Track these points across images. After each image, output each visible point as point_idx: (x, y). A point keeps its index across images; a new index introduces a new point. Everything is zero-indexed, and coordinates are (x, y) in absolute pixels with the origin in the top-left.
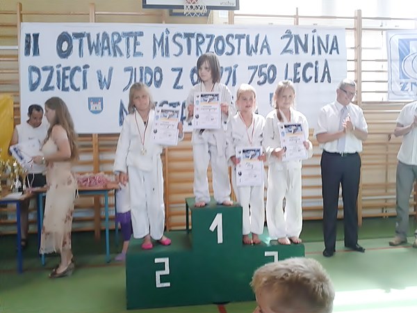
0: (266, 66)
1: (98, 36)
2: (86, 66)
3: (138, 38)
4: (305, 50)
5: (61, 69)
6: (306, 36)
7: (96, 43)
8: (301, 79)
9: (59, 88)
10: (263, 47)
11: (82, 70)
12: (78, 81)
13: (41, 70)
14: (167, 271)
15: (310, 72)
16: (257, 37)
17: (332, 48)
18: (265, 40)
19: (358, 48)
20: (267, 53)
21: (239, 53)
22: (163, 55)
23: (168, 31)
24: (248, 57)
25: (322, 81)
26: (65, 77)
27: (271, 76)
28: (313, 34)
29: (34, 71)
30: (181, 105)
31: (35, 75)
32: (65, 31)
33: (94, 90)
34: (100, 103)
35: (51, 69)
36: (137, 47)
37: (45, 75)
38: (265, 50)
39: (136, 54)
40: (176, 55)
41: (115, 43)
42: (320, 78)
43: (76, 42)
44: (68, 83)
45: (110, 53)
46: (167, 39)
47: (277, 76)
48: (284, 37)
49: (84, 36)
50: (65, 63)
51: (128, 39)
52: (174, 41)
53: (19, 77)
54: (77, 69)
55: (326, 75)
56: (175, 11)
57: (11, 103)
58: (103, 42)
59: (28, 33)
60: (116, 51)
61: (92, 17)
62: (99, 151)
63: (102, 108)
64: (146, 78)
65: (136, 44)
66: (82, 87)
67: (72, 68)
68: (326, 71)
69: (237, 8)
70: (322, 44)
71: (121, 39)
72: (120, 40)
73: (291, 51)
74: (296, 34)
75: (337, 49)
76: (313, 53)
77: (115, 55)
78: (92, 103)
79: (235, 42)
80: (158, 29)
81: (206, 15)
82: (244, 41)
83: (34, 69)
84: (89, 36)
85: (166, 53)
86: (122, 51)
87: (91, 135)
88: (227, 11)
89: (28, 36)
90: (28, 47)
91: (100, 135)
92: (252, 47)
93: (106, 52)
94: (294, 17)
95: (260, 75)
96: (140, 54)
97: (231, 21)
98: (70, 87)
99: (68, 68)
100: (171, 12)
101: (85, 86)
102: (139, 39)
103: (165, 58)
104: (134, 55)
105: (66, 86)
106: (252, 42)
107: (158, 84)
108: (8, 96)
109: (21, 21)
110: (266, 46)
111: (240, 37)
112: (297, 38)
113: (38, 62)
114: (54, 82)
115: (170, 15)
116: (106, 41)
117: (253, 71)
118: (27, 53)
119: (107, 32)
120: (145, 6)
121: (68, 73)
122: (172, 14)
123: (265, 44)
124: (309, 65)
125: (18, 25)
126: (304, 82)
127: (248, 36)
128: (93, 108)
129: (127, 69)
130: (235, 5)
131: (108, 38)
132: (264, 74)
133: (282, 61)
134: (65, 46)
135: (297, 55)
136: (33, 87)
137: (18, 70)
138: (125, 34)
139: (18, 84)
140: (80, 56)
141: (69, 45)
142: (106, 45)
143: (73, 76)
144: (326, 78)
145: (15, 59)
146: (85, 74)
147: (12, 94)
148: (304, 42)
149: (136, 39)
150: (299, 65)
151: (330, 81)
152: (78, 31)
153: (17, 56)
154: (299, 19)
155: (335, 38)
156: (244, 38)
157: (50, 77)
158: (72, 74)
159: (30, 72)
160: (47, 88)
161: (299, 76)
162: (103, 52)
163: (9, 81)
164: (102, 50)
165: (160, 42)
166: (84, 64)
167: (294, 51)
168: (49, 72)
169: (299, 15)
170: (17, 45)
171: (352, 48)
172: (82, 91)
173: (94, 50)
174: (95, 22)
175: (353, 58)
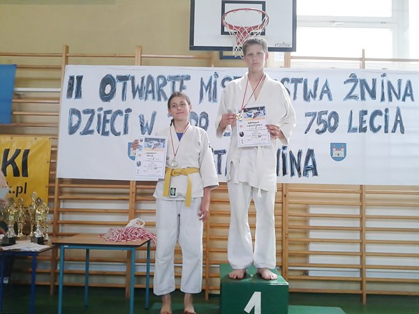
0: (326, 114)
1: (143, 78)
2: (129, 110)
3: (184, 81)
4: (373, 95)
5: (102, 113)
6: (374, 81)
7: (140, 87)
8: (368, 128)
9: (99, 132)
10: (323, 92)
11: (124, 114)
12: (119, 125)
13: (81, 113)
15: (379, 121)
16: (316, 82)
17: (406, 94)
18: (326, 85)
21: (295, 98)
22: (210, 100)
23: (216, 75)
24: (305, 102)
25: (394, 131)
26: (106, 121)
27: (332, 124)
28: (382, 78)
29: (74, 114)
31: (75, 119)
32: (109, 73)
35: (92, 112)
36: (183, 90)
37: (85, 118)
38: (325, 96)
41: (160, 87)
42: (391, 127)
43: (119, 85)
44: (108, 127)
45: (154, 98)
46: (215, 83)
47: (339, 124)
48: (348, 81)
49: (128, 79)
50: (107, 106)
51: (174, 83)
52: (224, 86)
53: (59, 119)
54: (119, 112)
55: (399, 125)
56: (226, 53)
57: (49, 146)
58: (148, 86)
59: (71, 75)
60: (160, 95)
61: (137, 59)
62: (136, 200)
65: (182, 87)
66: (122, 133)
67: (113, 111)
68: (399, 121)
69: (293, 49)
70: (393, 89)
72: (165, 84)
73: (355, 97)
74: (362, 78)
75: (411, 95)
76: (383, 99)
77: (159, 99)
78: (131, 149)
79: (291, 86)
80: (206, 73)
82: (300, 86)
83: (74, 112)
84: (133, 79)
85: (214, 97)
86: (166, 93)
87: (127, 183)
88: (283, 53)
89: (72, 78)
90: (70, 90)
91: (138, 183)
92: (310, 92)
93: (150, 96)
94: (361, 59)
95: (319, 123)
97: (287, 64)
98: (110, 132)
99: (108, 112)
100: (221, 54)
101: (126, 132)
102: (185, 83)
103: (212, 104)
105: (106, 130)
106: (310, 87)
108: (47, 138)
109: (67, 63)
110: (326, 90)
111: (296, 81)
112: (363, 83)
113: (79, 104)
114: (94, 126)
115: (221, 58)
116: (150, 85)
117: (311, 118)
118: (69, 95)
119: (153, 76)
120: (193, 48)
121: (109, 117)
122: (222, 57)
123: (325, 89)
124: (377, 113)
125: (63, 69)
126: (371, 132)
127: (306, 80)
128: (132, 154)
130: (291, 46)
131: (153, 82)
132: (324, 121)
133: (346, 109)
134: (108, 89)
135: (363, 102)
136: (72, 130)
137: (58, 112)
138: (171, 78)
139: (57, 127)
140: (123, 100)
141: (112, 88)
142: (150, 88)
143: (114, 119)
144: (398, 128)
145: (57, 101)
146: (126, 118)
147: (50, 137)
148: (371, 87)
149: (182, 83)
150: (365, 113)
151: (403, 132)
152: (123, 74)
153: (59, 99)
154: (366, 62)
155: (409, 83)
156: (301, 82)
157: (91, 120)
158: (114, 118)
159: (71, 115)
160: (87, 132)
161: (365, 125)
162: (146, 96)
163: (49, 123)
164: (146, 93)
165: (208, 86)
166: (126, 108)
167: (360, 96)
168: (90, 115)
169: (366, 57)
170: (60, 87)
172: (122, 136)
173: (137, 93)
174: (141, 65)
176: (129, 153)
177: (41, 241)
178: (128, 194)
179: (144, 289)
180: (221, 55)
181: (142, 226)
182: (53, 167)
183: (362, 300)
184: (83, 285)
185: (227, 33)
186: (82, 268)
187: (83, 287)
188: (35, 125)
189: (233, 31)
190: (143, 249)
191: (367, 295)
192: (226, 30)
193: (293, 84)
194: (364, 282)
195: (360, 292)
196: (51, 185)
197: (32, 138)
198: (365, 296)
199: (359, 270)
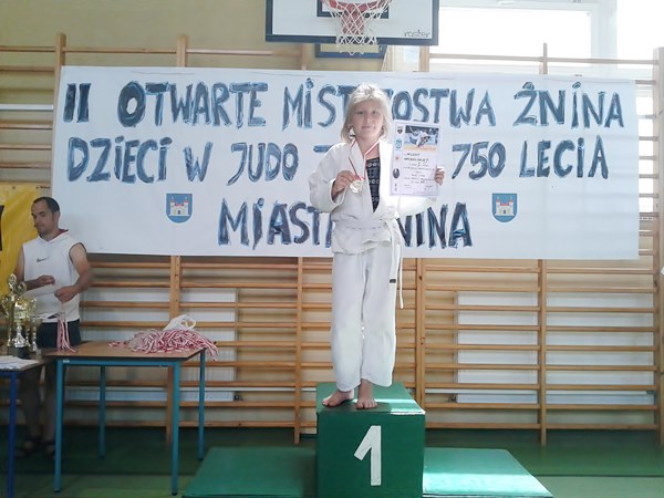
0: (486, 146)
1: (189, 88)
2: (166, 141)
3: (258, 93)
4: (560, 117)
5: (123, 145)
6: (562, 95)
7: (184, 101)
8: (552, 170)
9: (118, 178)
10: (481, 111)
11: (160, 146)
12: (151, 165)
13: (89, 145)
15: (568, 158)
16: (471, 95)
17: (611, 116)
18: (486, 100)
19: (659, 116)
20: (488, 123)
21: (436, 119)
22: (300, 124)
23: (310, 83)
24: (453, 128)
25: (591, 174)
26: (129, 158)
27: (495, 163)
28: (574, 90)
29: (77, 147)
31: (79, 155)
32: (134, 80)
33: (178, 181)
34: (186, 204)
35: (107, 143)
36: (256, 109)
37: (95, 153)
38: (485, 118)
39: (254, 121)
40: (323, 125)
41: (218, 102)
42: (587, 169)
43: (151, 100)
44: (133, 169)
45: (208, 120)
46: (309, 96)
47: (506, 163)
48: (520, 94)
49: (165, 90)
50: (130, 133)
51: (240, 96)
52: (321, 100)
53: (51, 155)
54: (151, 144)
55: (599, 164)
56: (325, 47)
58: (198, 101)
59: (71, 83)
60: (219, 115)
61: (180, 57)
62: (181, 287)
63: (190, 212)
64: (268, 162)
65: (254, 103)
66: (157, 177)
67: (141, 143)
68: (599, 158)
69: (434, 41)
70: (591, 107)
71: (228, 96)
72: (225, 97)
73: (532, 120)
74: (543, 89)
75: (619, 117)
76: (575, 124)
78: (172, 204)
79: (429, 103)
80: (294, 80)
81: (380, 56)
82: (445, 102)
83: (76, 143)
84: (173, 88)
85: (306, 120)
86: (228, 113)
87: (166, 259)
88: (417, 48)
89: (72, 88)
91: (184, 259)
92: (461, 112)
93: (202, 117)
94: (540, 59)
95: (474, 162)
96: (260, 122)
97: (424, 66)
98: (137, 176)
99: (134, 143)
100: (317, 48)
101: (162, 176)
102: (260, 95)
103: (304, 130)
104: (250, 124)
105: (130, 173)
106: (461, 103)
107: (290, 173)
108: (32, 188)
109: (63, 63)
110: (487, 110)
111: (438, 94)
112: (545, 97)
113: (85, 131)
114: (110, 167)
115: (317, 57)
116: (202, 99)
117: (461, 153)
118: (68, 116)
119: (206, 84)
120: (271, 38)
121: (134, 151)
122: (319, 55)
123: (485, 107)
124: (566, 145)
126: (557, 177)
127: (454, 93)
128: (174, 213)
129: (236, 147)
130: (430, 37)
131: (206, 94)
132: (482, 158)
133: (517, 139)
134: (132, 106)
135: (544, 128)
136: (74, 174)
137: (51, 144)
138: (235, 87)
139: (50, 168)
140: (157, 123)
141: (139, 105)
142: (201, 104)
143: (143, 156)
144: (599, 169)
145: (47, 127)
146: (163, 154)
147: (38, 185)
148: (556, 104)
149: (254, 96)
150: (547, 145)
151: (605, 175)
152: (156, 80)
153: (51, 123)
154: (549, 64)
155: (616, 98)
156: (446, 96)
157: (105, 156)
158: (142, 154)
159: (71, 149)
160: (98, 176)
161: (548, 163)
162: (196, 117)
163: (37, 163)
164: (195, 112)
165: (296, 101)
166: (163, 137)
167: (539, 119)
168: (103, 148)
169: (549, 56)
170: (52, 103)
171: (647, 117)
172: (157, 183)
173: (181, 113)
174: (186, 66)
175: (650, 133)
176: (168, 212)
177: (25, 353)
178: (168, 278)
179: (196, 429)
180: (317, 50)
181: (191, 328)
183: (539, 440)
185: (327, 14)
188: (12, 166)
189: (336, 11)
190: (193, 365)
191: (548, 431)
192: (325, 9)
193: (434, 99)
194: (544, 412)
195: (537, 426)
197: (8, 187)
198: (544, 432)
199: (535, 392)
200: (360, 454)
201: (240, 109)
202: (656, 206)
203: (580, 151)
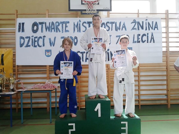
1: (50, 23)
2: (44, 37)
4: (142, 28)
5: (33, 38)
6: (143, 22)
7: (48, 26)
8: (141, 41)
9: (33, 46)
10: (123, 27)
11: (43, 38)
12: (41, 43)
13: (25, 38)
14: (74, 130)
15: (145, 38)
16: (120, 23)
17: (155, 27)
18: (124, 24)
19: (167, 27)
21: (112, 30)
22: (78, 31)
23: (80, 21)
24: (116, 31)
26: (35, 41)
28: (146, 21)
29: (22, 39)
30: (86, 53)
32: (36, 21)
33: (48, 46)
34: (50, 52)
35: (29, 37)
36: (67, 28)
37: (27, 40)
38: (124, 29)
39: (66, 31)
40: (83, 31)
41: (57, 26)
42: (149, 41)
43: (40, 26)
44: (36, 44)
45: (55, 31)
46: (80, 24)
48: (133, 22)
49: (43, 24)
50: (35, 35)
51: (63, 25)
52: (83, 25)
53: (15, 41)
54: (40, 37)
55: (152, 39)
56: (83, 12)
57: (12, 52)
59: (19, 22)
60: (57, 30)
61: (47, 15)
62: (49, 73)
63: (51, 54)
65: (66, 27)
66: (42, 46)
67: (38, 37)
68: (152, 38)
69: (111, 10)
70: (150, 25)
72: (59, 25)
73: (135, 29)
74: (138, 21)
75: (157, 28)
76: (146, 29)
77: (57, 32)
78: (47, 52)
79: (110, 25)
80: (76, 20)
82: (114, 25)
83: (22, 38)
84: (46, 23)
85: (79, 30)
87: (46, 66)
88: (107, 12)
89: (20, 24)
90: (19, 29)
91: (50, 66)
92: (118, 27)
94: (137, 14)
96: (68, 31)
97: (108, 16)
98: (37, 46)
99: (36, 37)
100: (81, 12)
101: (44, 45)
102: (67, 24)
103: (79, 33)
105: (36, 45)
106: (118, 25)
107: (76, 44)
108: (11, 49)
109: (17, 17)
110: (124, 27)
111: (112, 23)
112: (139, 23)
113: (24, 35)
114: (30, 43)
116: (53, 26)
117: (118, 38)
118: (19, 31)
119: (54, 22)
120: (70, 10)
121: (36, 39)
122: (82, 14)
123: (124, 26)
124: (144, 35)
125: (16, 20)
126: (142, 43)
127: (116, 22)
129: (62, 38)
131: (54, 24)
133: (132, 34)
134: (35, 28)
135: (139, 31)
136: (21, 45)
137: (15, 38)
138: (61, 23)
139: (15, 44)
140: (42, 32)
141: (37, 28)
142: (53, 27)
144: (152, 41)
146: (44, 40)
147: (12, 48)
148: (141, 25)
149: (66, 25)
150: (139, 35)
151: (154, 42)
152: (41, 21)
153: (15, 33)
154: (139, 14)
155: (156, 23)
156: (114, 23)
157: (29, 41)
158: (38, 40)
159: (20, 39)
160: (28, 46)
161: (140, 40)
162: (51, 30)
163: (12, 43)
165: (77, 26)
166: (43, 36)
167: (137, 29)
168: (28, 39)
169: (139, 12)
170: (15, 28)
171: (164, 27)
172: (42, 47)
173: (48, 30)
174: (49, 17)
175: (165, 31)
176: (46, 54)
178: (46, 71)
179: (55, 108)
180: (81, 13)
182: (14, 61)
183: (139, 108)
184: (30, 107)
185: (84, 4)
186: (29, 101)
187: (30, 108)
188: (5, 44)
189: (86, 3)
190: (54, 92)
191: (141, 105)
192: (83, 3)
193: (111, 24)
194: (140, 101)
195: (138, 105)
196: (14, 68)
197: (5, 49)
198: (140, 106)
199: (138, 96)
200: (96, 110)
201: (63, 28)
202: (167, 49)
203: (147, 36)
